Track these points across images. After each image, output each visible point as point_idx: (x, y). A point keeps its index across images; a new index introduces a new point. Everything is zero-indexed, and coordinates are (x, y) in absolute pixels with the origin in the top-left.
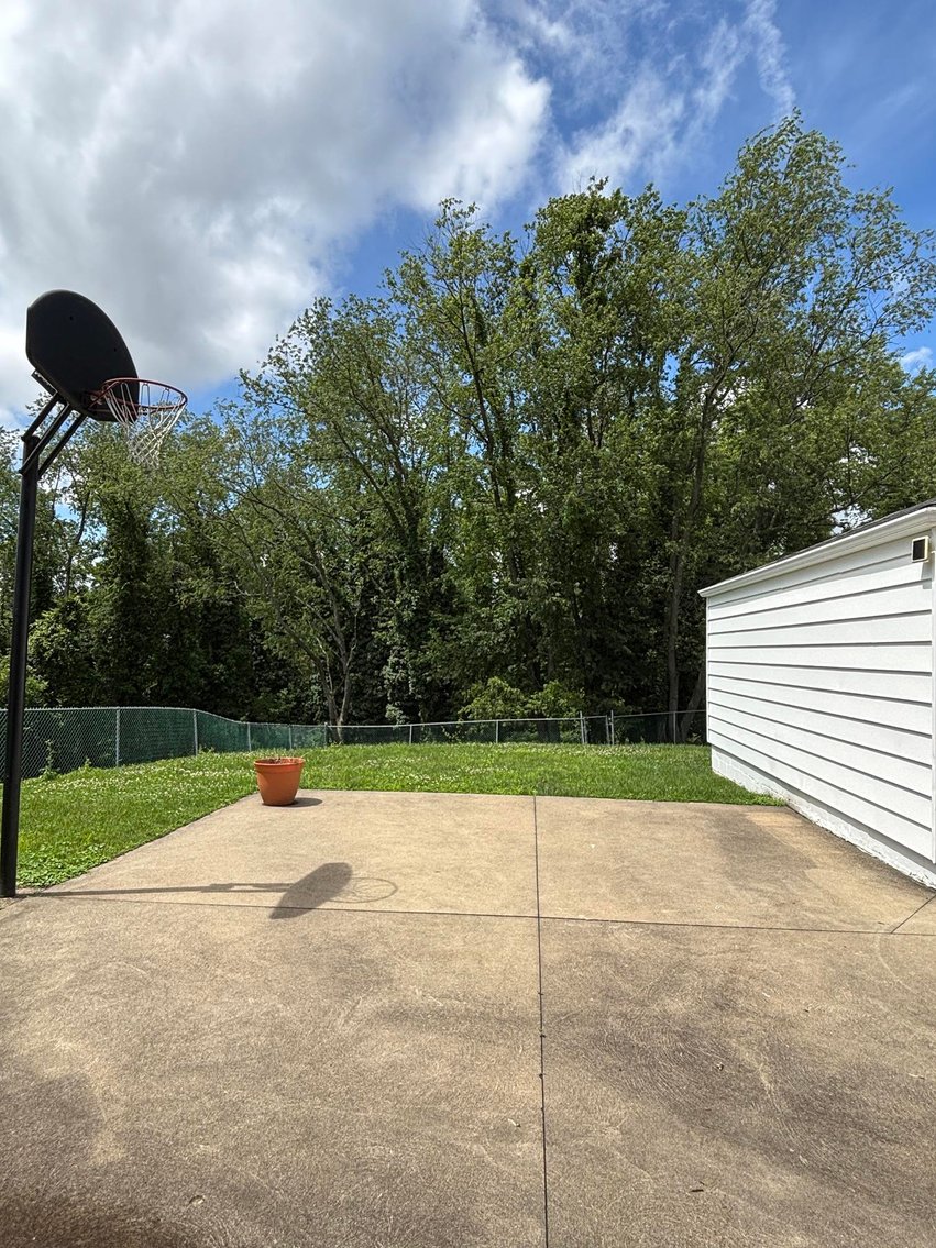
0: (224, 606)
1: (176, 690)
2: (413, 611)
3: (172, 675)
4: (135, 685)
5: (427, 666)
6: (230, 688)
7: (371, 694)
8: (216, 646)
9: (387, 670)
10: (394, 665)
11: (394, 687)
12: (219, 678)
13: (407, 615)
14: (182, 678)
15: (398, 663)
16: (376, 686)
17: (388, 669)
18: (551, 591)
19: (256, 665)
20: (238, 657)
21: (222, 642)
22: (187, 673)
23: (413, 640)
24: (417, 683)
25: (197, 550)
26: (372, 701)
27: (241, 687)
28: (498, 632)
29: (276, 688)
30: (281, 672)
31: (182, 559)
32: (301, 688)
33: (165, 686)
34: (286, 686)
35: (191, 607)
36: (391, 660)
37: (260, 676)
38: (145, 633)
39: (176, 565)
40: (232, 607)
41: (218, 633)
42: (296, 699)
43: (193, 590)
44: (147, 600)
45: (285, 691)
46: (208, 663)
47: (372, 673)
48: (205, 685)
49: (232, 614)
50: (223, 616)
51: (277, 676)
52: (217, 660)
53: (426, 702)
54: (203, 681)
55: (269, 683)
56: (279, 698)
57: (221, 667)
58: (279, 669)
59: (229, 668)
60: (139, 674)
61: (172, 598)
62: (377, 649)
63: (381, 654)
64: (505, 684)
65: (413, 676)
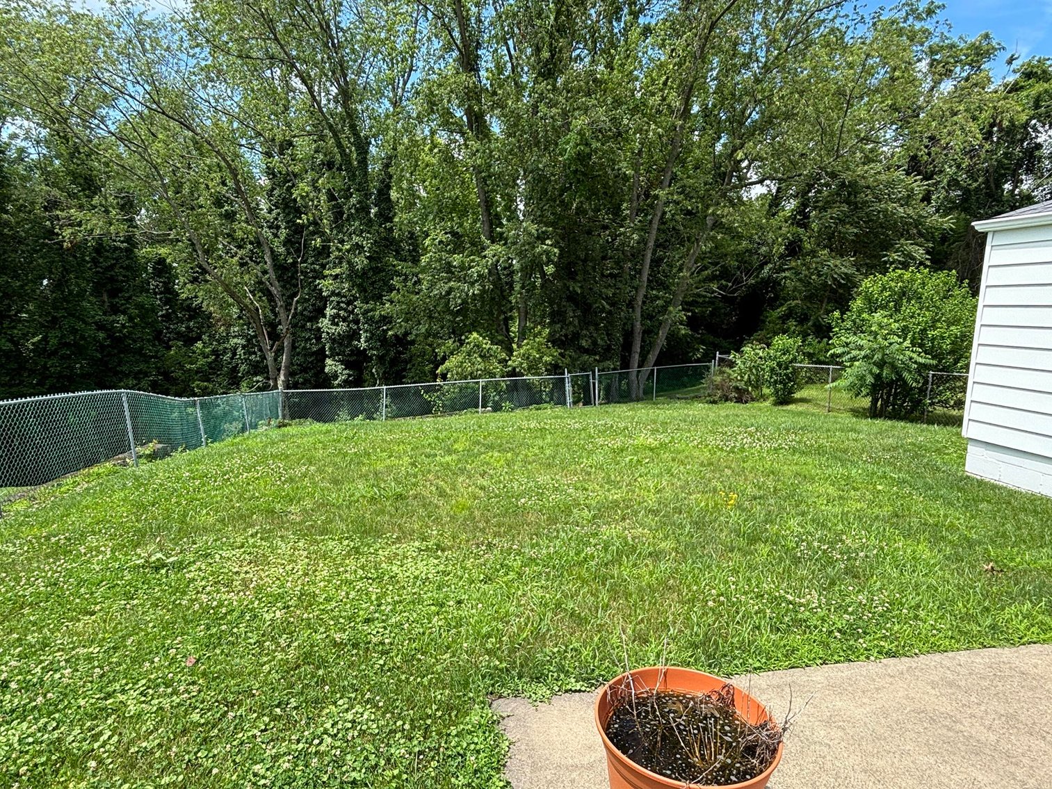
0: (116, 248)
1: (67, 345)
2: (367, 258)
3: (60, 328)
4: (11, 341)
5: (386, 319)
6: (135, 341)
7: (304, 348)
8: (113, 294)
9: (324, 323)
10: (333, 318)
11: (333, 341)
12: (120, 331)
13: (360, 262)
14: (74, 331)
15: (337, 316)
16: (309, 339)
17: (326, 321)
18: (541, 238)
19: (162, 316)
20: (140, 306)
21: (121, 290)
22: (80, 325)
23: (365, 291)
24: (371, 338)
25: (75, 176)
26: (305, 355)
27: (148, 340)
28: (472, 284)
29: (190, 341)
30: (191, 324)
31: (54, 185)
32: (218, 341)
33: (53, 342)
34: (199, 338)
35: (77, 247)
36: (329, 311)
37: (168, 328)
38: (17, 277)
39: (48, 193)
40: (127, 250)
41: (112, 280)
42: (214, 352)
43: (80, 225)
44: (13, 237)
45: (199, 344)
46: (105, 314)
47: (303, 326)
48: (104, 339)
49: (128, 258)
50: (117, 259)
51: (188, 327)
52: (115, 310)
53: (381, 359)
54: (101, 335)
55: (180, 336)
56: (194, 352)
57: (122, 318)
58: (190, 319)
59: (131, 319)
60: (14, 327)
61: (51, 233)
62: (309, 300)
63: (313, 305)
64: (487, 340)
65: (366, 331)
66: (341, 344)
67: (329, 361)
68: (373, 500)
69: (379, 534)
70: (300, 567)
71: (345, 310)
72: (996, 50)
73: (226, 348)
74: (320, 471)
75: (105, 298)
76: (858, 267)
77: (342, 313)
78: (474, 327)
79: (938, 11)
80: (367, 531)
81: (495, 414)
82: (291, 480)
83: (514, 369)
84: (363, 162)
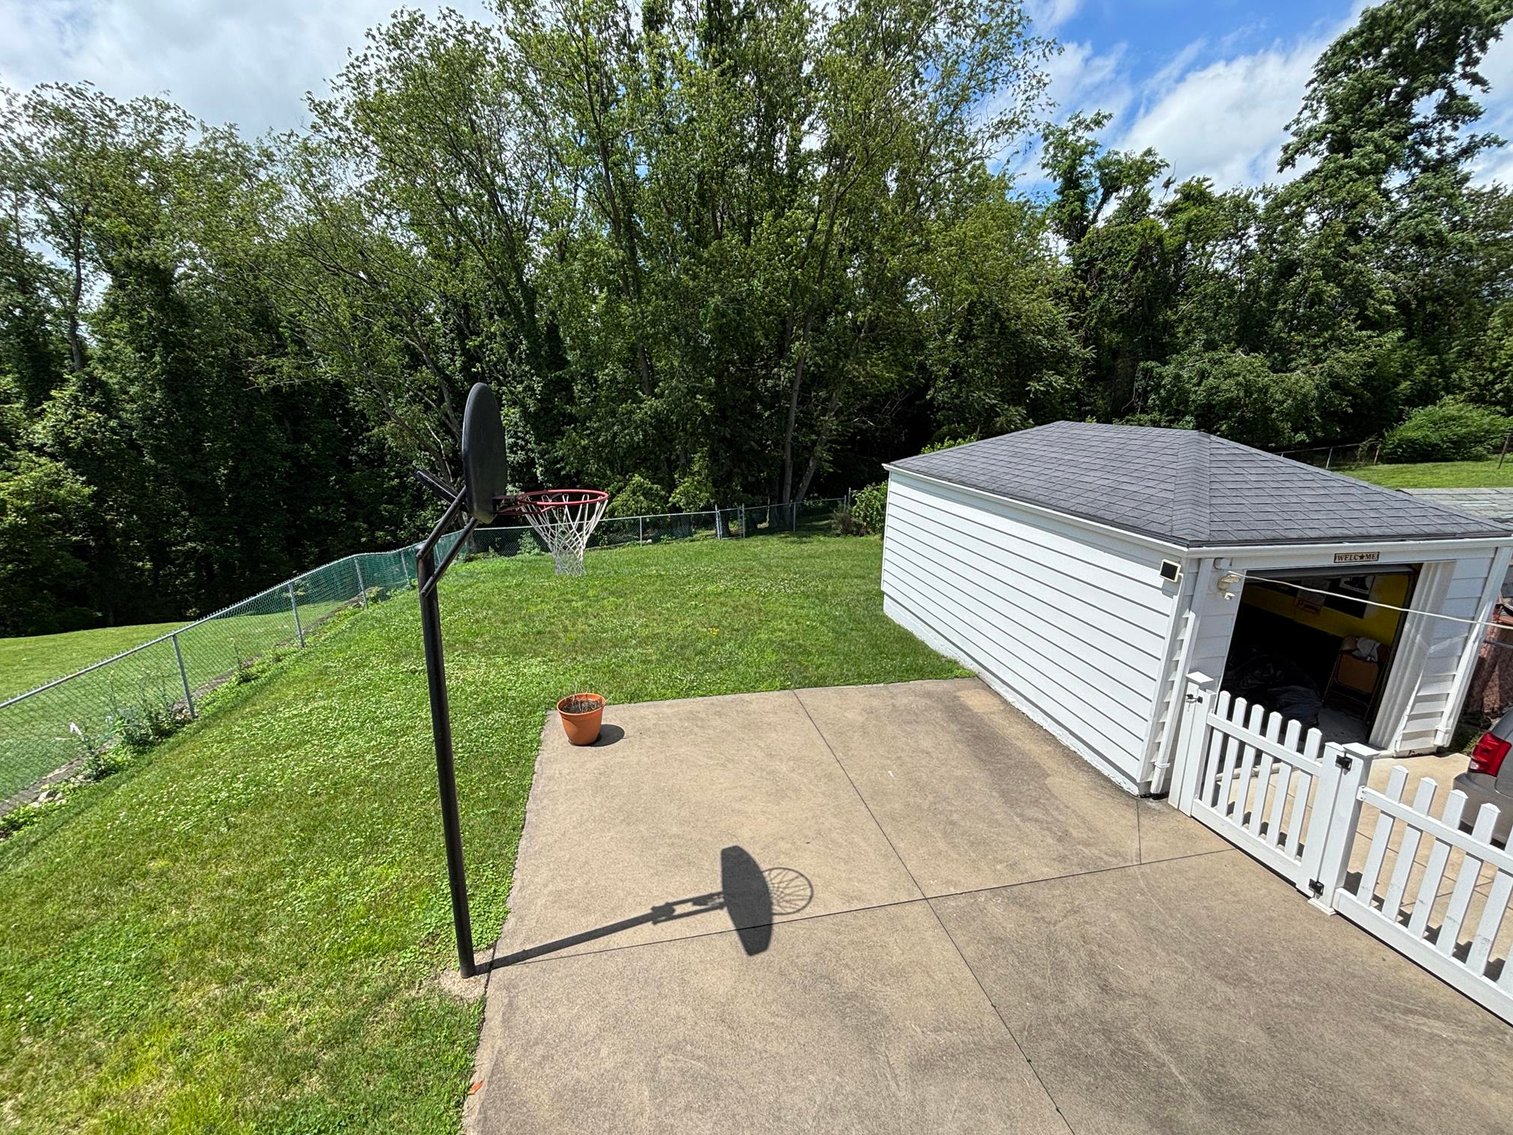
23: (538, 429)
24: (546, 472)
35: (273, 394)
64: (647, 481)
65: (541, 466)
66: (520, 472)
67: (510, 487)
68: (524, 635)
69: (522, 654)
70: (482, 671)
71: (523, 439)
72: (1160, 167)
73: (408, 469)
74: (496, 614)
75: (287, 425)
76: (1002, 397)
77: (520, 442)
78: (635, 468)
79: (1105, 121)
80: (517, 653)
81: (655, 546)
82: (477, 621)
83: (674, 504)
84: (532, 311)
